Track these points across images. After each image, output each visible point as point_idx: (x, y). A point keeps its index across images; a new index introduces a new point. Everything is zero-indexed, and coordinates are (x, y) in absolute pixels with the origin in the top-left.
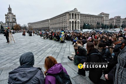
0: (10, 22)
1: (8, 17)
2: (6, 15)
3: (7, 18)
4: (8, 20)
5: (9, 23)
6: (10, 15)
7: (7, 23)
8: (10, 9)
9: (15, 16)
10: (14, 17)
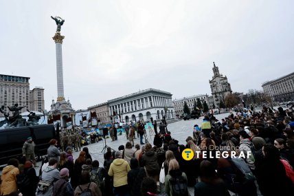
0: (219, 93)
1: (215, 83)
2: (210, 82)
3: (212, 87)
4: (215, 90)
5: (218, 95)
6: (218, 80)
7: (214, 96)
8: (216, 70)
9: (226, 78)
10: (225, 81)
